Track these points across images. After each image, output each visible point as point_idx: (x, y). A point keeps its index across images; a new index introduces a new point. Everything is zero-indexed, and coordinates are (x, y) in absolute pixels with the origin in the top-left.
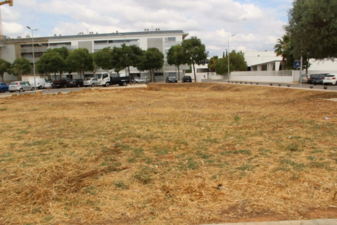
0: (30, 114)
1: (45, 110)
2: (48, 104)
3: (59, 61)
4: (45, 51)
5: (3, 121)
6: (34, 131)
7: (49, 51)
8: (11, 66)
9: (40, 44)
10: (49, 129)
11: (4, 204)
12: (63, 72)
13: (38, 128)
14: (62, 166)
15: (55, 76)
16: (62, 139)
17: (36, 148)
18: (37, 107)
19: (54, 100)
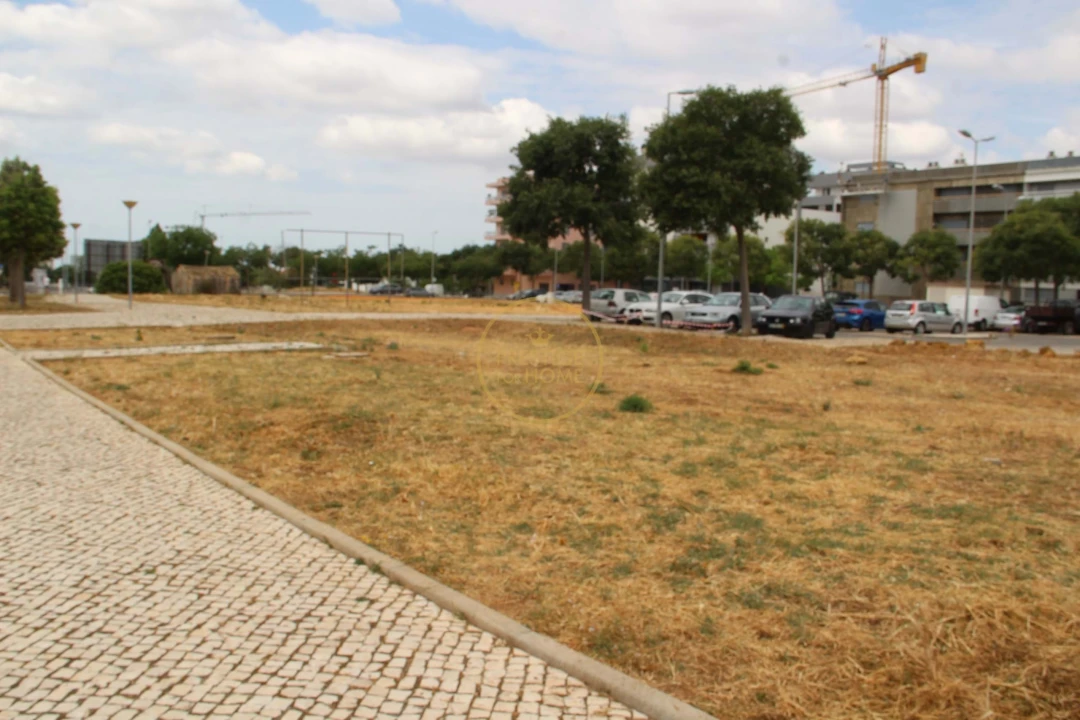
0: (939, 409)
1: (988, 402)
2: (1001, 384)
3: (1057, 242)
4: (1011, 207)
5: (856, 418)
6: (947, 468)
7: (1025, 208)
8: (900, 252)
9: (995, 186)
10: (997, 470)
11: (820, 685)
12: (1067, 278)
13: (962, 459)
14: (1029, 618)
15: (1037, 290)
16: (1039, 517)
17: (946, 529)
18: (964, 389)
19: (1023, 372)
